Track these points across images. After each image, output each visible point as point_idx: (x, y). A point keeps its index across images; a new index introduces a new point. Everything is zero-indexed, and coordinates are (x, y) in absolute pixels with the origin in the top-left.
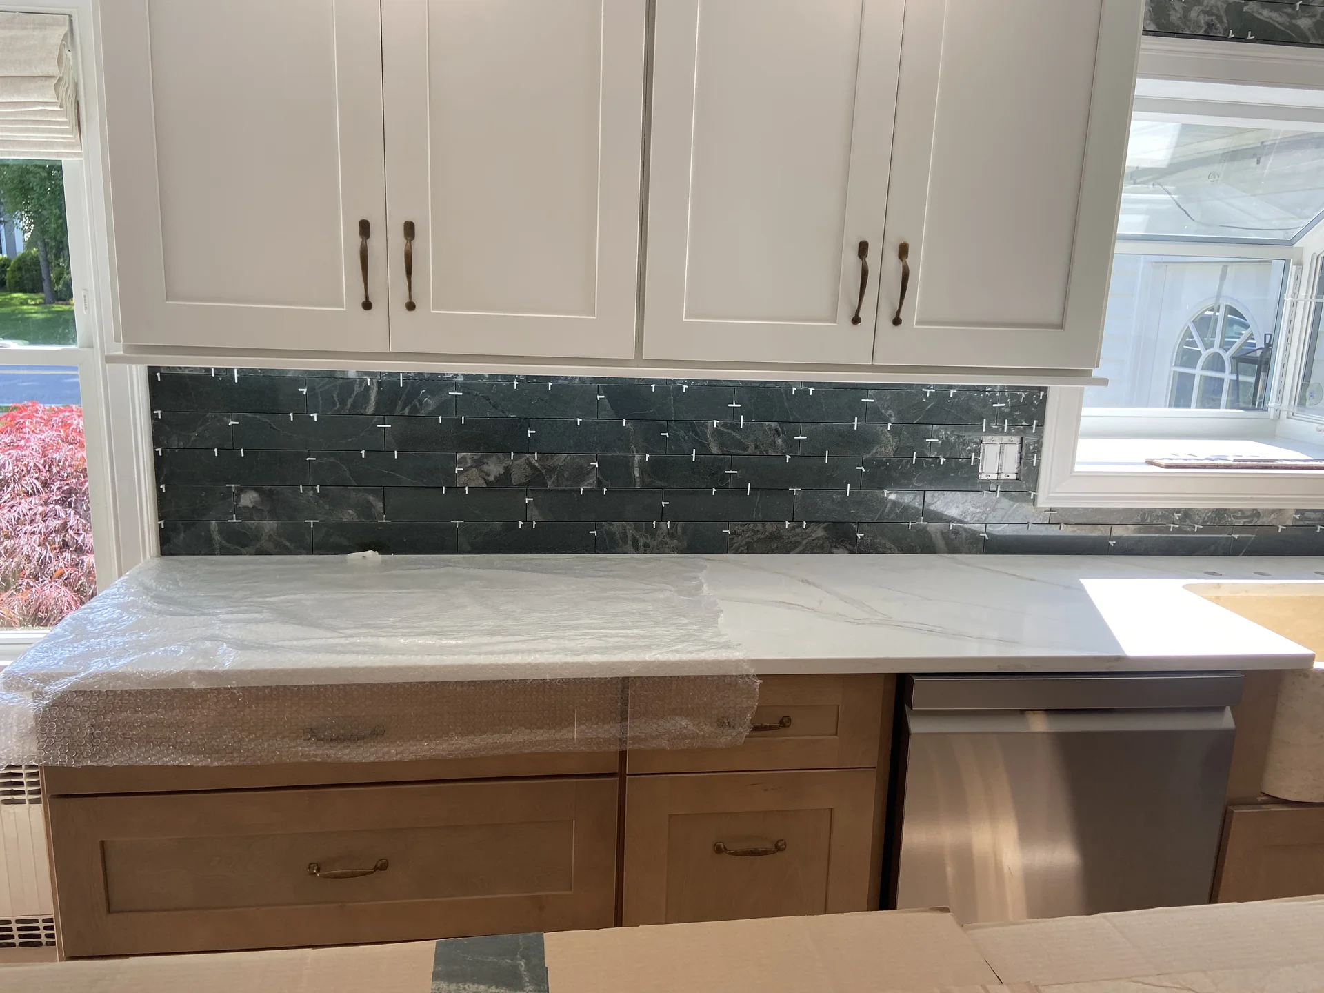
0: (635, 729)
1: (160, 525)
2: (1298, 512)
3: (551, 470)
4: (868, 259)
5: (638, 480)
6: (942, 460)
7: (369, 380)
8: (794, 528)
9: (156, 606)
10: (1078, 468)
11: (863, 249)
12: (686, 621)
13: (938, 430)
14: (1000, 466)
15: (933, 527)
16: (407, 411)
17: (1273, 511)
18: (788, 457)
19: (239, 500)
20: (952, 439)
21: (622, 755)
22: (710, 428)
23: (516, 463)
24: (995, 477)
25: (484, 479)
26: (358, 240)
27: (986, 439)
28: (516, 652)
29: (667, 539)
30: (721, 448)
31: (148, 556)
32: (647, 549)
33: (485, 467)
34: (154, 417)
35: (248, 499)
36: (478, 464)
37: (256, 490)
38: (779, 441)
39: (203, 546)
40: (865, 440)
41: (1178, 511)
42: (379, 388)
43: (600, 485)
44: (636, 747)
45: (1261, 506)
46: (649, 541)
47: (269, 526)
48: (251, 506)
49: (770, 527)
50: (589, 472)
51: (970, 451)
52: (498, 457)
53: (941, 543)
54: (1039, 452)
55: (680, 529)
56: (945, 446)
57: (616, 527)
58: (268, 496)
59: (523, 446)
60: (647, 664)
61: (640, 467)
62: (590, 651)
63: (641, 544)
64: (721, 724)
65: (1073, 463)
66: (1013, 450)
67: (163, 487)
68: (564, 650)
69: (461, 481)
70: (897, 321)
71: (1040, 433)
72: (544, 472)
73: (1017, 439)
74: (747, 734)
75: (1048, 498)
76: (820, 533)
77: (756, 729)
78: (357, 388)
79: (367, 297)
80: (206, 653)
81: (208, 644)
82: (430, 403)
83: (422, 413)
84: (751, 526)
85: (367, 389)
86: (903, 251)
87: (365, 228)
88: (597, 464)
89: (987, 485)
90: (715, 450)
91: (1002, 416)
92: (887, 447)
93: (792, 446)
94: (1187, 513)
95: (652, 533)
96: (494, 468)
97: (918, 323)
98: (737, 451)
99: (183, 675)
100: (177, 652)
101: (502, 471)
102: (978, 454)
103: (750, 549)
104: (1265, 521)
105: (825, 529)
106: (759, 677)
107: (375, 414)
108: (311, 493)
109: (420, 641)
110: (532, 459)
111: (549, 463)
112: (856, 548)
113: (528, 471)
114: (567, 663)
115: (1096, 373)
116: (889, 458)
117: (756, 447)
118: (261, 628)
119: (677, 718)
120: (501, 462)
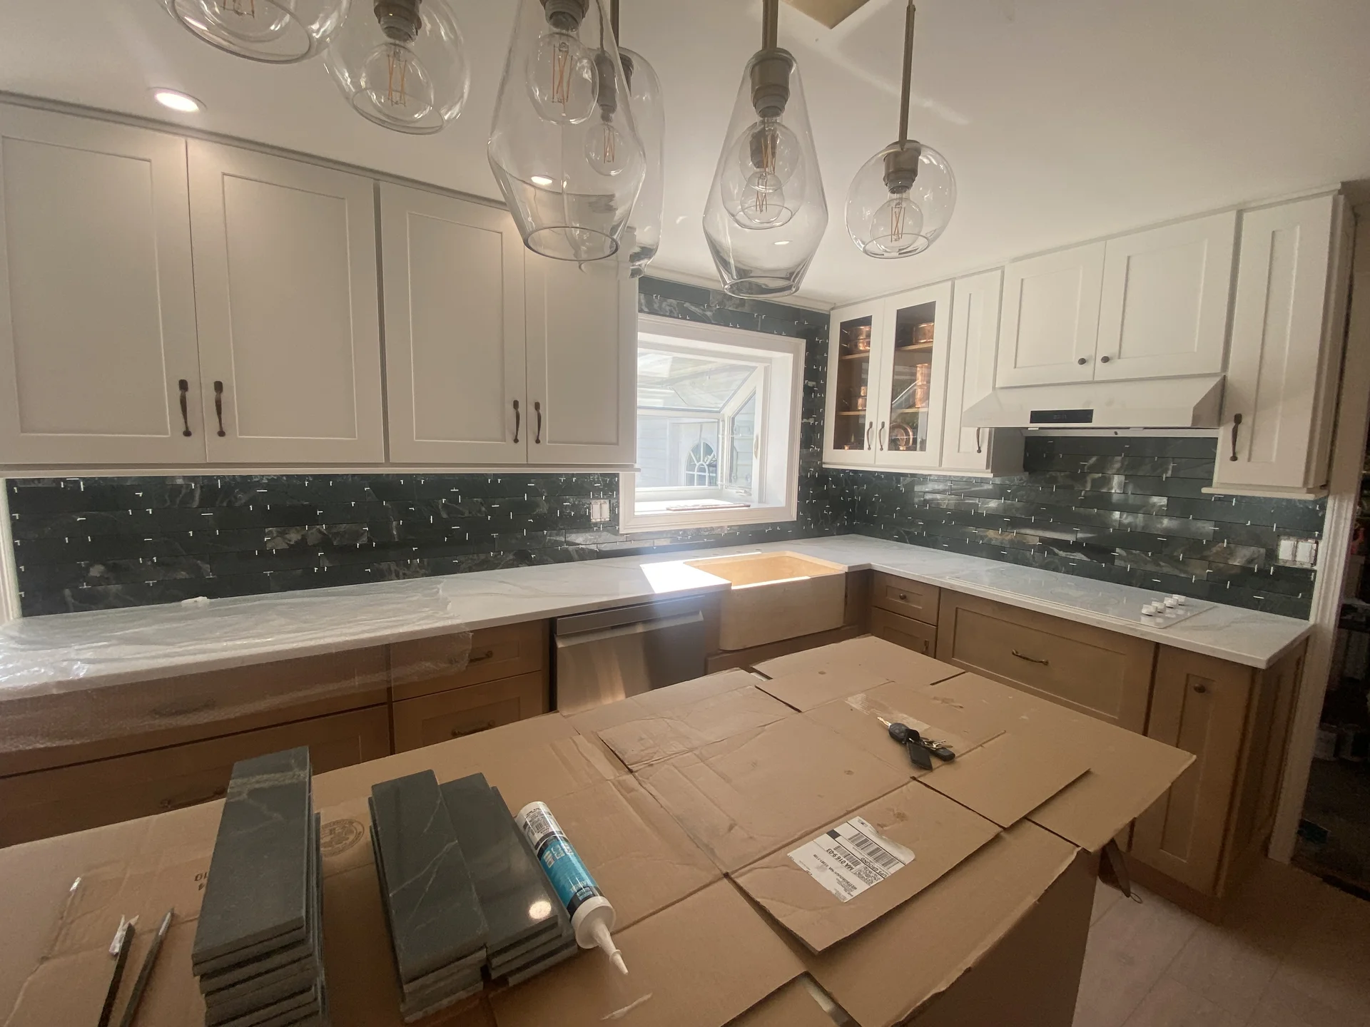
0: (396, 673)
1: (21, 595)
2: (728, 527)
3: (337, 534)
4: (519, 410)
5: (396, 536)
6: (573, 513)
7: (193, 485)
8: (496, 556)
9: (22, 647)
10: (636, 514)
11: (516, 404)
12: (427, 609)
13: (569, 499)
14: (601, 515)
15: (571, 548)
16: (225, 504)
17: (719, 527)
18: (489, 517)
19: (88, 572)
20: (576, 503)
21: (389, 690)
22: (441, 504)
23: (310, 532)
24: (599, 520)
25: (287, 544)
26: (178, 392)
27: (593, 502)
28: (311, 639)
29: (418, 569)
30: (448, 514)
31: (11, 618)
32: (405, 576)
33: (287, 536)
34: (12, 518)
35: (96, 571)
36: (281, 534)
37: (103, 564)
38: (483, 509)
39: (60, 607)
40: (531, 506)
41: (681, 530)
42: (202, 491)
43: (370, 541)
44: (397, 683)
45: (714, 525)
46: (406, 572)
47: (114, 588)
48: (98, 575)
49: (482, 556)
50: (363, 534)
51: (586, 508)
52: (296, 529)
53: (576, 556)
54: (618, 507)
55: (426, 563)
56: (573, 507)
57: (384, 566)
58: (113, 568)
59: (314, 521)
60: (401, 635)
61: (396, 528)
62: (364, 632)
63: (401, 574)
64: (451, 662)
65: (634, 512)
66: (606, 507)
67: (22, 568)
68: (345, 635)
69: (269, 546)
70: (538, 441)
71: (618, 498)
72: (330, 536)
73: (607, 501)
74: (466, 664)
75: (625, 529)
76: (511, 557)
77: (471, 661)
78: (184, 491)
79: (187, 428)
80: (64, 670)
81: (65, 663)
82: (242, 498)
83: (237, 504)
84: (471, 556)
85: (192, 491)
86: (537, 406)
87: (183, 385)
88: (367, 529)
89: (596, 524)
90: (444, 516)
91: (599, 490)
92: (544, 509)
93: (492, 511)
94: (685, 531)
95: (408, 567)
96: (294, 536)
97: (549, 442)
98: (460, 516)
99: (46, 686)
100: (40, 671)
101: (300, 538)
102: (589, 510)
103: (471, 570)
104: (716, 532)
105: (514, 555)
106: (471, 632)
107: (198, 507)
108: (149, 563)
109: (239, 642)
110: (321, 529)
111: (335, 530)
112: (532, 563)
113: (320, 536)
114: (348, 641)
115: (636, 466)
116: (545, 514)
117: (470, 513)
118: (109, 650)
119: (423, 663)
120: (298, 532)
